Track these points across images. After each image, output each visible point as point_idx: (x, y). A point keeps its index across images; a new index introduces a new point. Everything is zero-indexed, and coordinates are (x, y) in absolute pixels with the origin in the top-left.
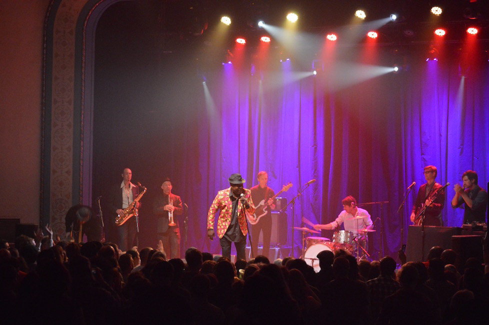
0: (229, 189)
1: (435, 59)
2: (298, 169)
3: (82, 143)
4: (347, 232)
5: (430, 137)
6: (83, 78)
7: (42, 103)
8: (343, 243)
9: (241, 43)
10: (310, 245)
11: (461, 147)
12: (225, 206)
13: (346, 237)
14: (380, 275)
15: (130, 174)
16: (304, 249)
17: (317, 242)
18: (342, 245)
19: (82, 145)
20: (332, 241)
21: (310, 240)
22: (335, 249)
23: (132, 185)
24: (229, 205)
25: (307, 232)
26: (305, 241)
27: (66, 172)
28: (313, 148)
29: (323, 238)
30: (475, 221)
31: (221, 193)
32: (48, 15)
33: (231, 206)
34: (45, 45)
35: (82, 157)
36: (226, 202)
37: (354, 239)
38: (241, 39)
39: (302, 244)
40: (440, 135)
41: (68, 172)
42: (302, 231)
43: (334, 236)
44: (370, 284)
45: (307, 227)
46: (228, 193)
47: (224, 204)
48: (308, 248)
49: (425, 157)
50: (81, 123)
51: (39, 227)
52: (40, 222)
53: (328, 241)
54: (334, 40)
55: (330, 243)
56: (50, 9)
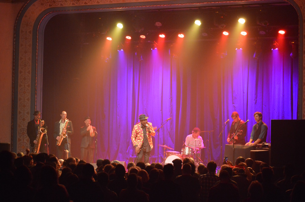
0: (140, 123)
1: (241, 49)
2: (161, 111)
3: (36, 96)
4: (189, 148)
5: (238, 93)
6: (37, 59)
7: (13, 73)
8: (187, 154)
9: (129, 39)
10: (168, 156)
11: (256, 99)
12: (139, 133)
13: (189, 151)
14: (208, 173)
15: (66, 115)
16: (165, 158)
17: (173, 154)
18: (187, 155)
19: (36, 97)
20: (180, 153)
21: (168, 153)
22: (183, 158)
23: (66, 121)
24: (141, 131)
25: (166, 148)
26: (165, 153)
27: (27, 113)
28: (170, 99)
29: (175, 152)
30: (264, 142)
31: (136, 126)
32: (17, 22)
33: (142, 132)
34: (15, 39)
35: (36, 104)
36: (140, 130)
37: (194, 152)
38: (128, 37)
39: (163, 155)
40: (244, 93)
41: (28, 113)
42: (163, 148)
43: (182, 150)
44: (202, 177)
45: (166, 145)
46: (140, 126)
47: (138, 132)
48: (167, 157)
49: (235, 105)
50: (35, 84)
51: (11, 145)
52: (11, 142)
53: (179, 153)
54: (182, 37)
55: (179, 154)
56: (18, 18)
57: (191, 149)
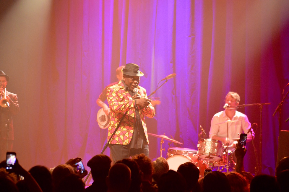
4: (214, 140)
13: (213, 147)
17: (177, 153)
18: (208, 157)
28: (191, 38)
43: (198, 146)
57: (216, 144)
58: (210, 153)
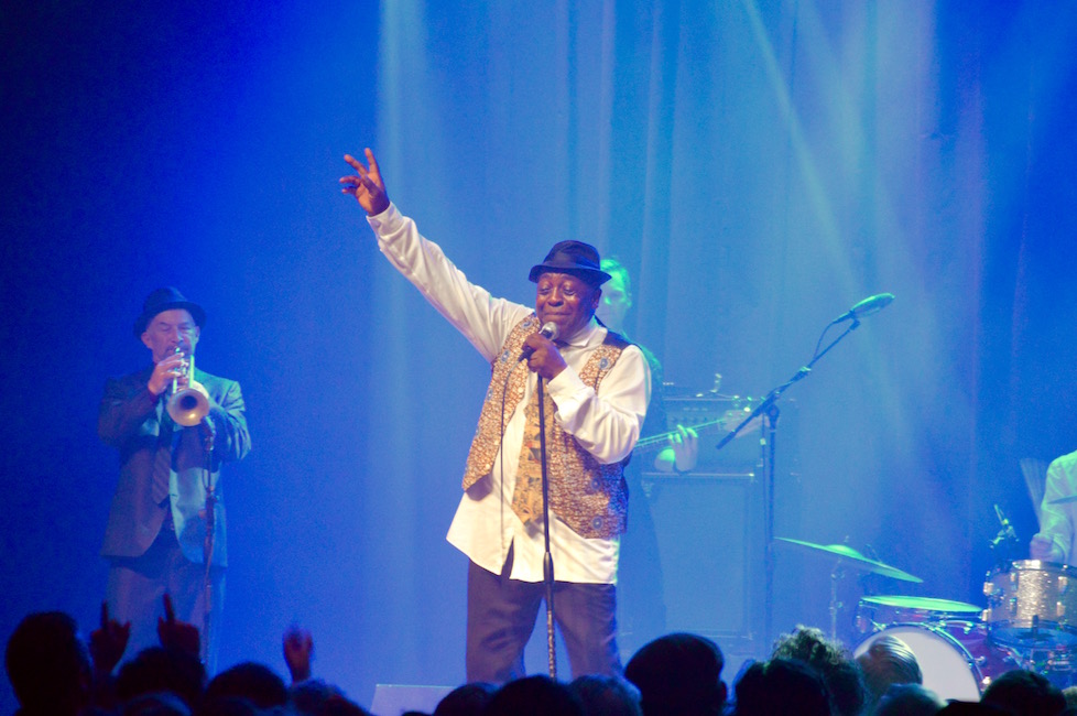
13: (1048, 592)
43: (988, 588)
57: (1063, 580)
58: (1036, 619)
